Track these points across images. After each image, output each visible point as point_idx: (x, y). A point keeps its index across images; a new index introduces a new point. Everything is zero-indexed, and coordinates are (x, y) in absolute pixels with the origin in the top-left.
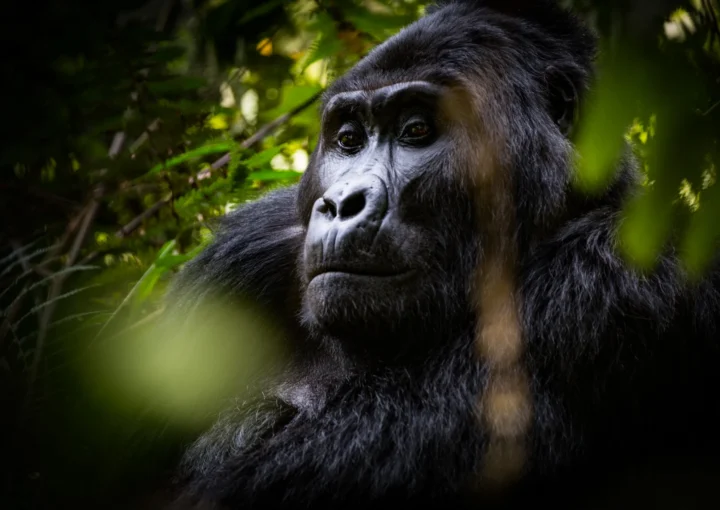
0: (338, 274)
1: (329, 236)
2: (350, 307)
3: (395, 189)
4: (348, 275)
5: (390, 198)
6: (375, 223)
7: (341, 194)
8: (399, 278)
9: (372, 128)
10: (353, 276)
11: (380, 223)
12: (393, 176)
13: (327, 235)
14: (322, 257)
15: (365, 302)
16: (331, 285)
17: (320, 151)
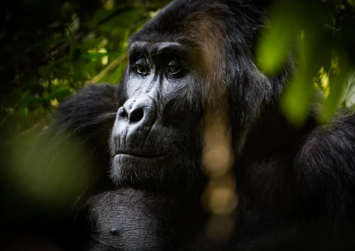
0: (127, 156)
1: (123, 134)
2: (134, 175)
3: (161, 105)
4: (132, 157)
5: (158, 112)
6: (148, 128)
7: (131, 108)
8: (161, 158)
9: (152, 65)
10: (136, 158)
11: (151, 128)
12: (161, 96)
13: (122, 133)
14: (119, 145)
15: (142, 173)
16: (124, 162)
17: (128, 71)
